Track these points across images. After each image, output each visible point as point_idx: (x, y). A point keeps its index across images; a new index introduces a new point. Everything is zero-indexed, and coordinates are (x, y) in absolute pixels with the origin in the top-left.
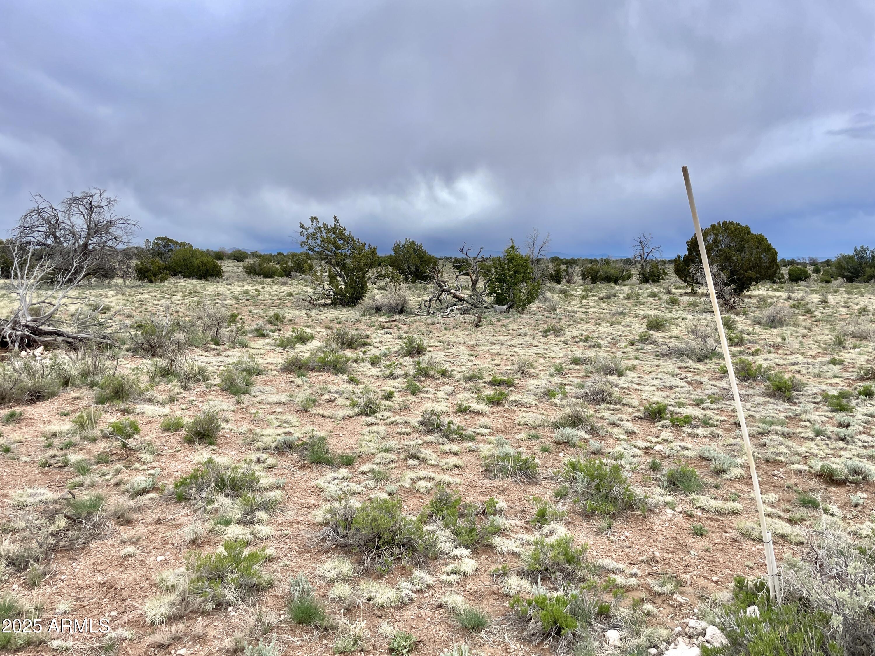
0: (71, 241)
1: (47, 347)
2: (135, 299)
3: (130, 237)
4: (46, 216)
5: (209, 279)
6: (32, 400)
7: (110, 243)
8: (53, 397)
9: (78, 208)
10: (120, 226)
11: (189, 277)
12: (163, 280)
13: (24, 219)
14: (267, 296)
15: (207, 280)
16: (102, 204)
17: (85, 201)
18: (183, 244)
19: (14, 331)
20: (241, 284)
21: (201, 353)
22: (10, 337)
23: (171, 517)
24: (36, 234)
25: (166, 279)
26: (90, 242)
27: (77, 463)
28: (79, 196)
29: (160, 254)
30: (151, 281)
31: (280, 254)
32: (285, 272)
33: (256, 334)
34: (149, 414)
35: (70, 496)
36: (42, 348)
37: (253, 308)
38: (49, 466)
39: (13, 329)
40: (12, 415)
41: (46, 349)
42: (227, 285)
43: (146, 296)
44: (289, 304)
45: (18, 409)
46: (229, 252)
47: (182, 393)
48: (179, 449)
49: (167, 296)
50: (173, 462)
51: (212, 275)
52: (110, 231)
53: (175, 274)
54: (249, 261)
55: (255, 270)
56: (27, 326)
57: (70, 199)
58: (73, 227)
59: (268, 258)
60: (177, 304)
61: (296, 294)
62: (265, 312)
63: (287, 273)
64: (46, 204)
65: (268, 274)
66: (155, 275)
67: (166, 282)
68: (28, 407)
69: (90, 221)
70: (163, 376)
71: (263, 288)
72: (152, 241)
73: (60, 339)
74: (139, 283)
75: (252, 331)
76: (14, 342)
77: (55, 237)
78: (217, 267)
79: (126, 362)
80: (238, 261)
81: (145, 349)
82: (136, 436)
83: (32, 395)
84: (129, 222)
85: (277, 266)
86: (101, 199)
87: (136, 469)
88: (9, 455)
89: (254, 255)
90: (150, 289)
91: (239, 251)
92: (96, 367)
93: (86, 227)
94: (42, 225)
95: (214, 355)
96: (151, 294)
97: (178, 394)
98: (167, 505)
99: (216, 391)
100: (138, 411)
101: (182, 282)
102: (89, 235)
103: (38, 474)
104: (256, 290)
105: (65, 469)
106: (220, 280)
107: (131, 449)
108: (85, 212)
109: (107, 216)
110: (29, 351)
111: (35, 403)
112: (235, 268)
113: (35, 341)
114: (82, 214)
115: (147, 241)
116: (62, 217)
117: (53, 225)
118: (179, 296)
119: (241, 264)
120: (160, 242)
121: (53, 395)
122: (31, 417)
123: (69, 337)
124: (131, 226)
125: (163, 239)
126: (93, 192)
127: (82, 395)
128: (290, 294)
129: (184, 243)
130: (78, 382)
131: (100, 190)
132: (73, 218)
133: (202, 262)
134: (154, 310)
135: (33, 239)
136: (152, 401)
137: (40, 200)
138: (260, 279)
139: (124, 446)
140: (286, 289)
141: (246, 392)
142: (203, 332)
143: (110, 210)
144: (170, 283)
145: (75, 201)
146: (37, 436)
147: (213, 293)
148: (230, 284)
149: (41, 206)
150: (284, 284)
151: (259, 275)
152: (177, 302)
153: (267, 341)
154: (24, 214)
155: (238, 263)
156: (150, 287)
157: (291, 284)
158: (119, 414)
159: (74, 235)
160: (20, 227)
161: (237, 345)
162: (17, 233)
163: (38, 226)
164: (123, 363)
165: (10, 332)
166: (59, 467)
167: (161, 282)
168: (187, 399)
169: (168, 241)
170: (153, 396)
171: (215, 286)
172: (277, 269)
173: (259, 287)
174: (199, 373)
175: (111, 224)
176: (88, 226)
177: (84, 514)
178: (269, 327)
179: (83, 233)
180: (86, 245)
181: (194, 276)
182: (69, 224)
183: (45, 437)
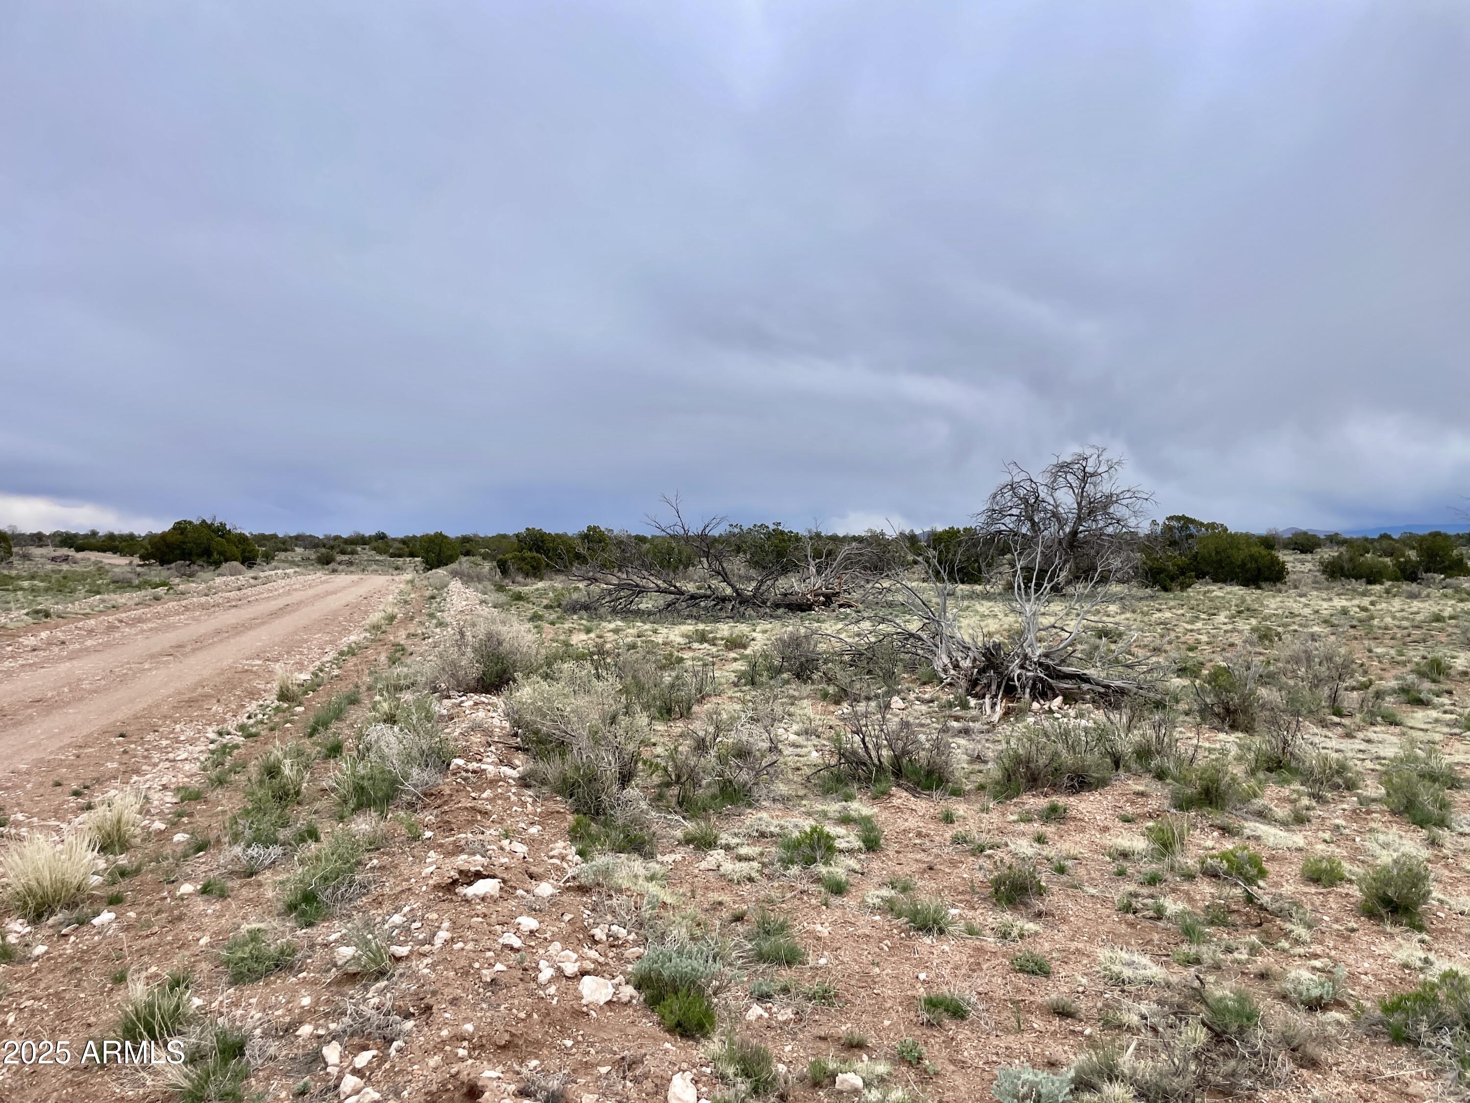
0: (1054, 527)
1: (1069, 698)
2: (1153, 619)
3: (1140, 520)
4: (1022, 492)
5: (1263, 585)
6: (1072, 786)
7: (1110, 530)
8: (1103, 787)
9: (1065, 478)
10: (1125, 502)
11: (1224, 581)
12: (1184, 587)
13: (994, 498)
14: (1388, 620)
15: (1259, 587)
16: (1099, 471)
17: (1076, 466)
18: (1212, 526)
19: (1024, 672)
20: (1324, 596)
21: (1316, 730)
22: (1019, 680)
23: (1389, 1073)
24: (1007, 520)
25: (1189, 586)
26: (1081, 528)
27: (1177, 915)
28: (1069, 460)
29: (1173, 543)
30: (1166, 589)
31: (1385, 537)
32: (1403, 571)
33: (1403, 697)
34: (1271, 842)
35: (1196, 984)
36: (1060, 699)
37: (1372, 644)
38: (1134, 913)
39: (1022, 667)
40: (1054, 809)
41: (1065, 701)
42: (1301, 596)
43: (1168, 615)
44: (1443, 638)
45: (1061, 800)
46: (1285, 536)
47: (1314, 808)
48: (1355, 926)
49: (1203, 616)
50: (1350, 951)
51: (1267, 580)
52: (1111, 510)
53: (1200, 575)
54: (1328, 553)
55: (1342, 568)
56: (1041, 664)
57: (1055, 466)
58: (1057, 507)
59: (1363, 545)
60: (1225, 631)
61: (1451, 618)
62: (1401, 654)
63: (1407, 573)
64: (1023, 476)
65: (1373, 577)
66: (1172, 579)
67: (1189, 590)
68: (1071, 799)
69: (1082, 496)
70: (1270, 770)
71: (1373, 603)
72: (1161, 523)
73: (1085, 687)
74: (1149, 591)
75: (1394, 691)
76: (1023, 687)
77: (1033, 523)
78: (1278, 564)
79: (1190, 735)
80: (1302, 552)
81: (1218, 715)
82: (1261, 883)
83: (1072, 780)
84: (1138, 495)
85: (1388, 560)
86: (1100, 462)
87: (1284, 951)
88: (1064, 878)
89: (1334, 540)
90: (1172, 603)
91: (1305, 533)
92: (1160, 741)
93: (1075, 506)
94: (1017, 506)
95: (1341, 737)
96: (1174, 611)
97: (1308, 809)
98: (1372, 1044)
99: (1382, 812)
100: (1247, 832)
101: (1218, 591)
102: (1080, 519)
103: (1120, 922)
104: (1364, 609)
105: (1161, 924)
106: (1284, 588)
107: (1262, 908)
108: (1075, 483)
109: (1106, 488)
110: (1042, 702)
111: (1078, 792)
112: (1299, 565)
113: (1051, 688)
114: (1071, 487)
115: (1154, 522)
116: (1043, 493)
117: (1032, 506)
118: (1222, 618)
119: (1309, 557)
120: (1174, 523)
121: (1103, 783)
122: (1079, 816)
123: (1098, 684)
124: (1140, 501)
125: (1178, 518)
126: (1088, 452)
127: (1148, 790)
128: (1438, 618)
129: (1213, 523)
130: (1134, 766)
131: (1098, 449)
132: (1057, 494)
133: (1252, 557)
134: (1190, 638)
135: (1003, 528)
136: (1265, 817)
137: (1015, 471)
138: (1360, 585)
139: (1250, 899)
140: (1424, 608)
141: (1442, 823)
142: (1310, 689)
143: (1111, 478)
144: (1198, 591)
145: (1064, 468)
146: (1096, 851)
147: (1280, 612)
148: (1304, 595)
149: (1016, 479)
150: (1413, 596)
151: (1357, 578)
152: (1225, 627)
153: (1434, 714)
154: (994, 491)
155: (1303, 556)
156: (1170, 599)
157: (1428, 596)
158: (1216, 834)
159: (1059, 520)
160: (988, 510)
161: (1379, 719)
162: (983, 519)
163: (1011, 508)
164: (1185, 736)
165: (1018, 671)
166: (1151, 918)
167: (1182, 590)
168: (1328, 823)
169: (1186, 521)
170: (1266, 807)
171: (1278, 599)
172: (1386, 566)
173: (1366, 602)
174: (1338, 772)
175: (1110, 500)
176: (1079, 504)
177: (1234, 1028)
178: (1427, 685)
179: (1070, 515)
180: (1074, 533)
181: (1232, 580)
182: (1052, 502)
183: (1110, 855)
